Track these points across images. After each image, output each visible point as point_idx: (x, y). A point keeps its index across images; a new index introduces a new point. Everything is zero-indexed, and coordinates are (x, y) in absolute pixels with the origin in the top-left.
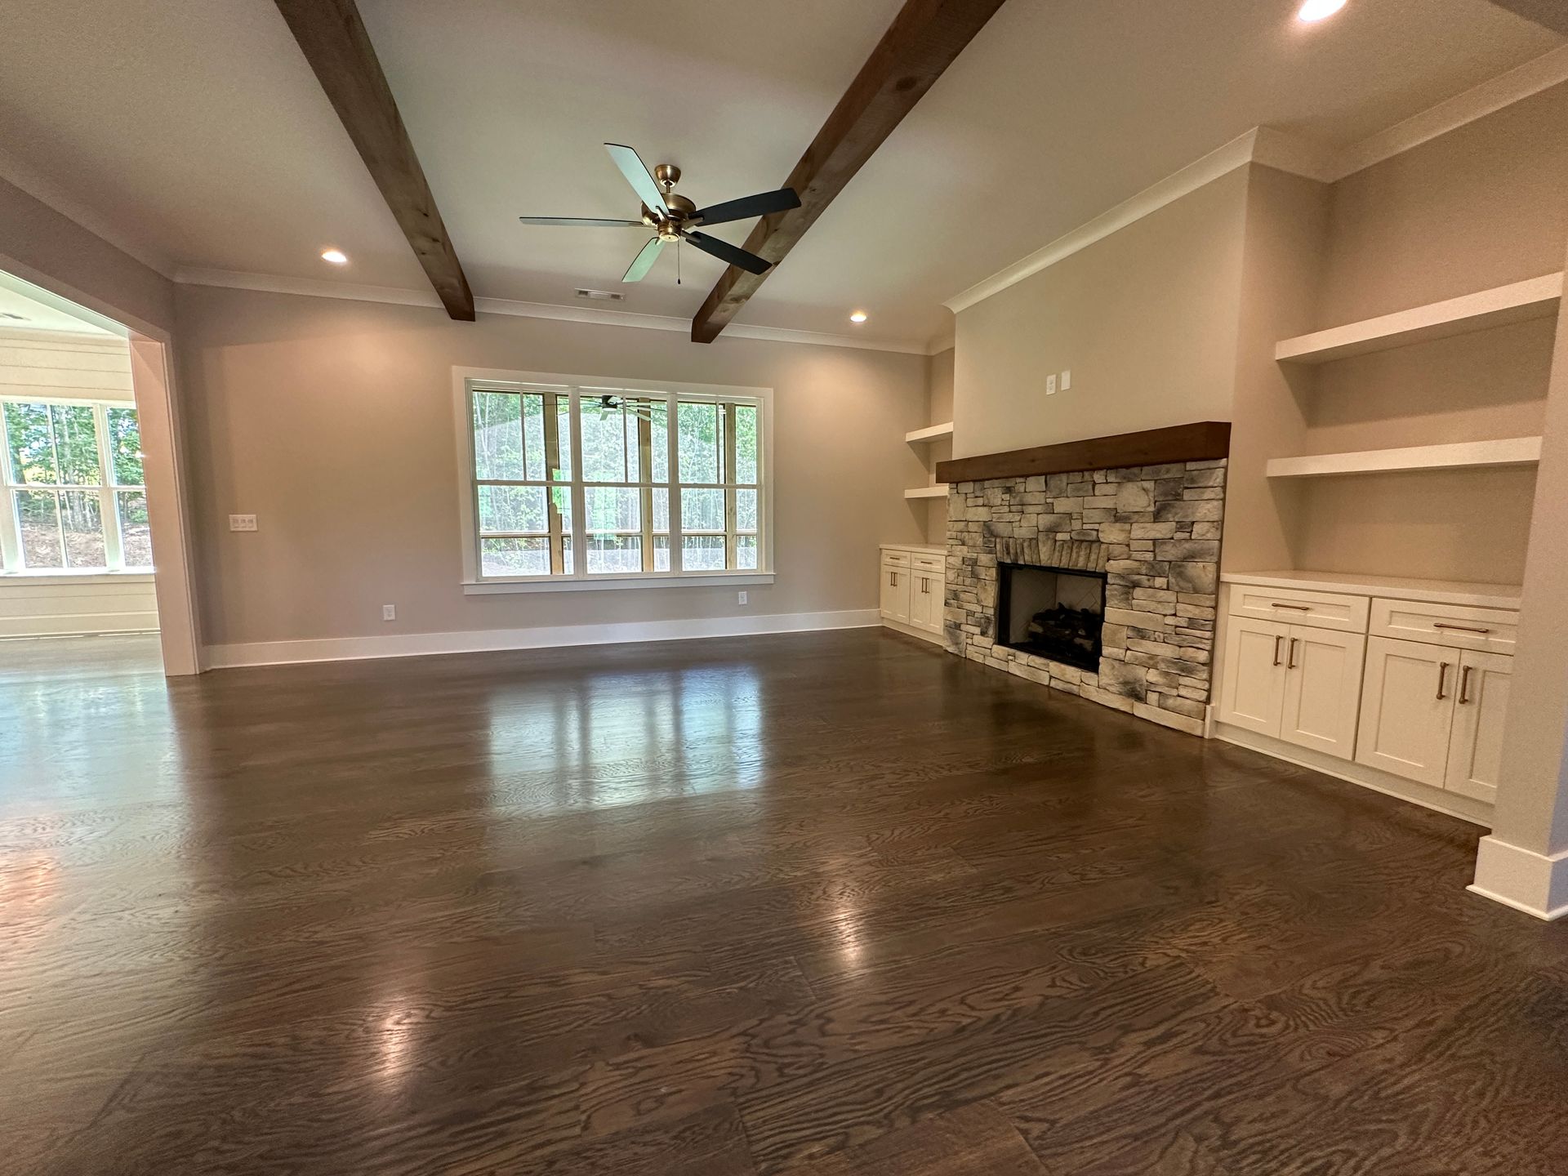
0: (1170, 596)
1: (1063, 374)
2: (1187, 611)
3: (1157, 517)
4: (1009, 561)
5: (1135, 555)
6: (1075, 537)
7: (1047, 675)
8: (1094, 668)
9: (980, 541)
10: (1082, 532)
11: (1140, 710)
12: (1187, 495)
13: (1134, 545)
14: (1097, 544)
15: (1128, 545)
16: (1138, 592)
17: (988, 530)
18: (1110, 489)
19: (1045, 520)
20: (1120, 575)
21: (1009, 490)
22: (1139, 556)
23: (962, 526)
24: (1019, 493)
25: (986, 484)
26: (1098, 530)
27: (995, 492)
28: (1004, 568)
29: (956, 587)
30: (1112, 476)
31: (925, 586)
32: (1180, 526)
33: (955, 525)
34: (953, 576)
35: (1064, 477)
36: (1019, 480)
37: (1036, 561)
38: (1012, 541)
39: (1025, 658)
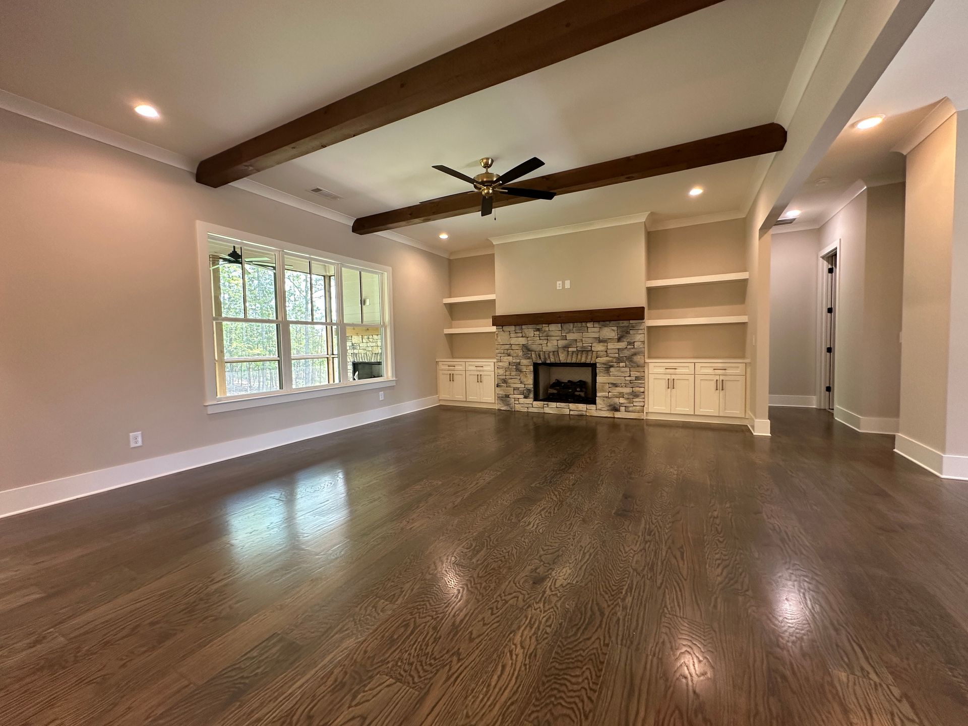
0: (628, 370)
1: (566, 282)
2: (635, 374)
3: (619, 340)
4: (540, 362)
5: (610, 355)
6: (579, 349)
7: (568, 410)
8: (594, 402)
9: (521, 354)
10: (583, 347)
11: (618, 415)
12: (631, 332)
13: (609, 351)
14: (591, 352)
15: (606, 352)
16: (612, 369)
17: (526, 349)
18: (596, 330)
19: (562, 343)
20: (603, 364)
21: (538, 330)
22: (612, 355)
23: (507, 347)
24: (545, 331)
25: (523, 327)
26: (591, 346)
27: (530, 331)
28: (536, 366)
29: (504, 377)
30: (597, 325)
31: (479, 379)
32: (629, 343)
33: (503, 347)
34: (501, 372)
35: (571, 325)
36: (544, 325)
37: (557, 361)
38: (541, 353)
39: (553, 405)
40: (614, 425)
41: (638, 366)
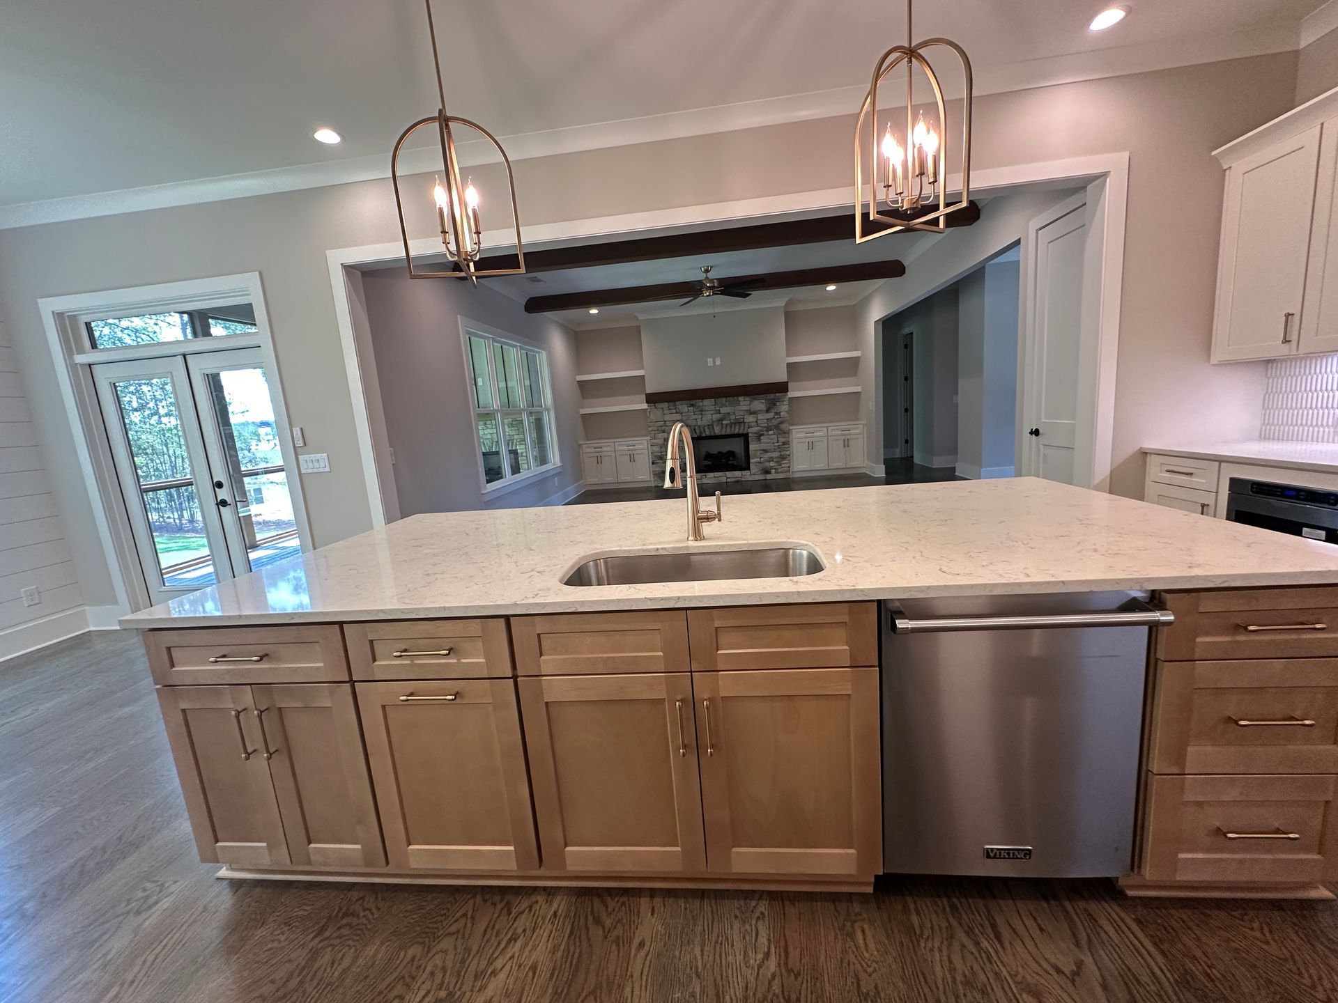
0: (775, 436)
1: (716, 359)
2: (781, 440)
3: (768, 411)
4: (700, 434)
5: (760, 425)
6: (732, 421)
7: (725, 478)
8: (748, 468)
10: (736, 419)
11: (769, 477)
12: (778, 404)
13: (759, 422)
14: (743, 423)
15: (757, 422)
16: (762, 437)
18: (747, 403)
19: (716, 417)
20: (756, 433)
21: (692, 405)
22: (763, 425)
23: (661, 424)
24: (699, 406)
25: (677, 403)
26: (743, 418)
27: (683, 407)
29: (660, 454)
30: (747, 398)
31: (632, 458)
32: (776, 414)
34: (656, 449)
35: (724, 399)
36: (697, 401)
37: (712, 434)
38: (696, 427)
39: (711, 475)
40: (766, 486)
41: (784, 433)
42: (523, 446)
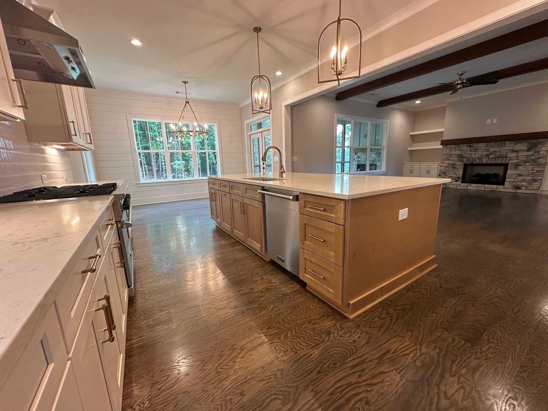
0: (531, 167)
1: (494, 119)
2: (536, 169)
3: (528, 150)
4: (469, 163)
5: (520, 159)
6: (497, 156)
7: (484, 188)
8: (503, 184)
9: (456, 159)
10: (500, 155)
11: (519, 191)
12: (539, 146)
13: (519, 157)
14: (506, 157)
15: (517, 157)
16: (519, 167)
17: (460, 157)
18: (512, 145)
19: (485, 153)
20: (513, 164)
21: (470, 146)
23: (448, 156)
24: (475, 147)
25: (460, 145)
26: (506, 154)
27: (464, 147)
28: (466, 165)
29: (443, 171)
30: (513, 142)
31: (428, 172)
32: (536, 152)
33: (445, 156)
34: (442, 168)
35: (494, 143)
36: (474, 144)
37: (481, 162)
38: (470, 158)
39: (475, 185)
40: (515, 197)
41: (540, 165)
42: (379, 163)
